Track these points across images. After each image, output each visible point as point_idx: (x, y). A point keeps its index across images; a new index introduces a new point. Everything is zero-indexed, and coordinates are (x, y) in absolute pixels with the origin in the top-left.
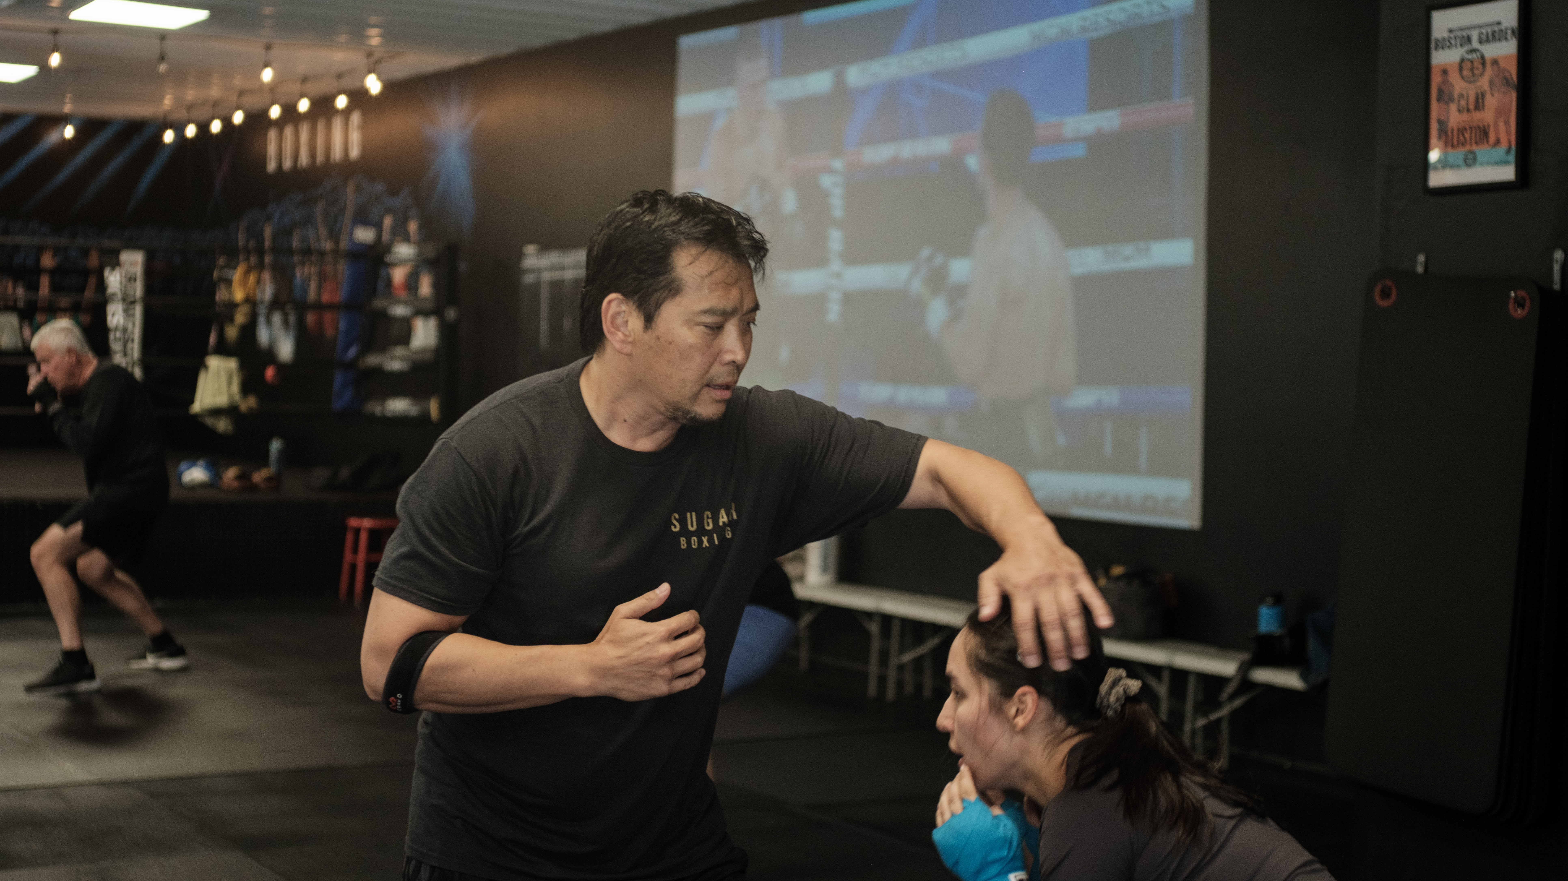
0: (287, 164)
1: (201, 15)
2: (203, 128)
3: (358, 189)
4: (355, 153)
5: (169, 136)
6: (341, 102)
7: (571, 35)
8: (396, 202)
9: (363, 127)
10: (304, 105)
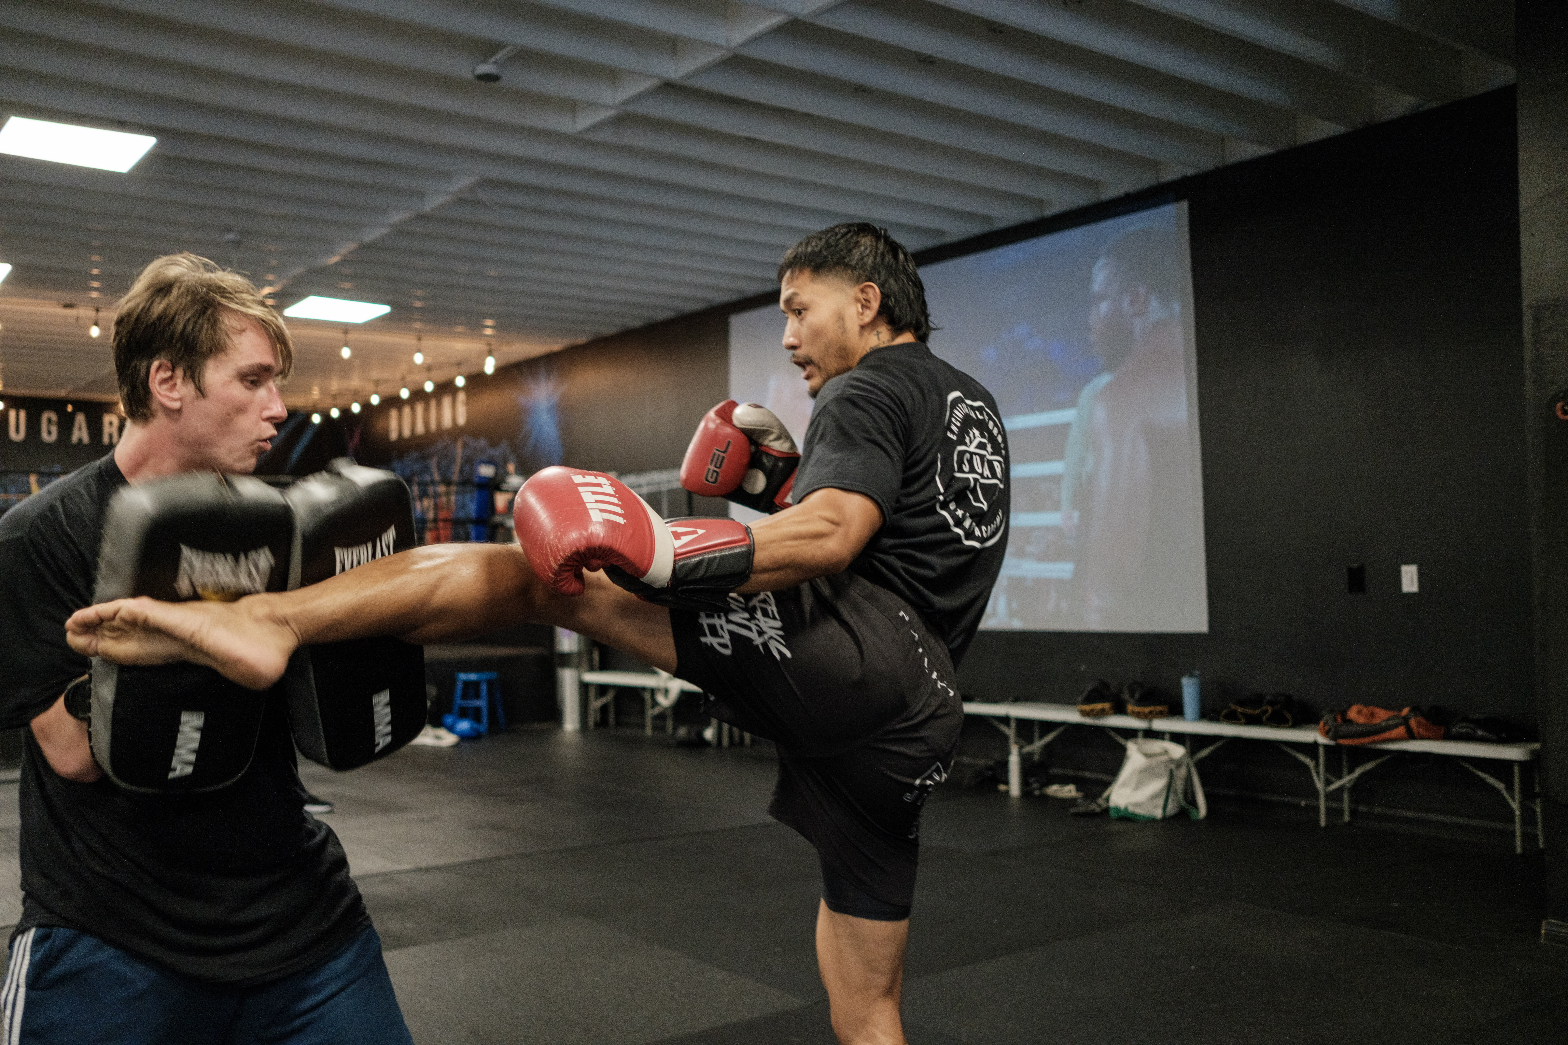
0: (407, 433)
1: (385, 309)
2: (326, 416)
3: (465, 445)
4: (461, 420)
5: (316, 419)
6: (460, 381)
7: (637, 323)
8: (496, 453)
9: (468, 403)
10: (429, 387)
